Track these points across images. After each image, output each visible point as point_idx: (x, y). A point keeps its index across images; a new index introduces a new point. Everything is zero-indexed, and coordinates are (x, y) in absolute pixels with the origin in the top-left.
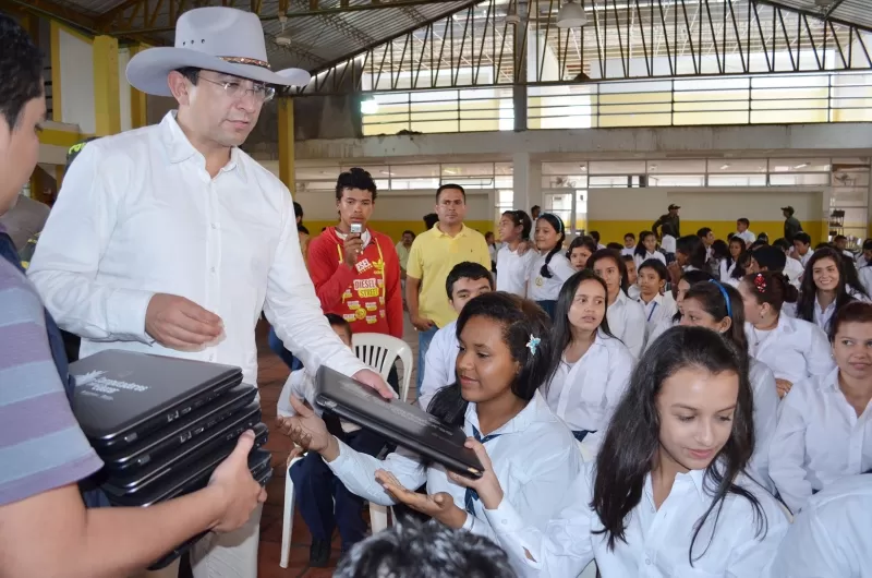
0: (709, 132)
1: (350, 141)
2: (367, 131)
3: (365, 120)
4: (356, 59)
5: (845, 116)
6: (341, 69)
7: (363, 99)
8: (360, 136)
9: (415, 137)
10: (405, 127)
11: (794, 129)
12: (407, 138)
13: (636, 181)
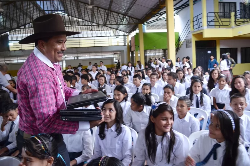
0: (87, 48)
1: (7, 52)
2: (11, 49)
3: (10, 47)
4: (7, 33)
5: (113, 44)
6: (3, 35)
7: (9, 42)
8: (9, 51)
9: (23, 51)
10: (20, 48)
11: (103, 47)
12: (21, 51)
13: (76, 58)
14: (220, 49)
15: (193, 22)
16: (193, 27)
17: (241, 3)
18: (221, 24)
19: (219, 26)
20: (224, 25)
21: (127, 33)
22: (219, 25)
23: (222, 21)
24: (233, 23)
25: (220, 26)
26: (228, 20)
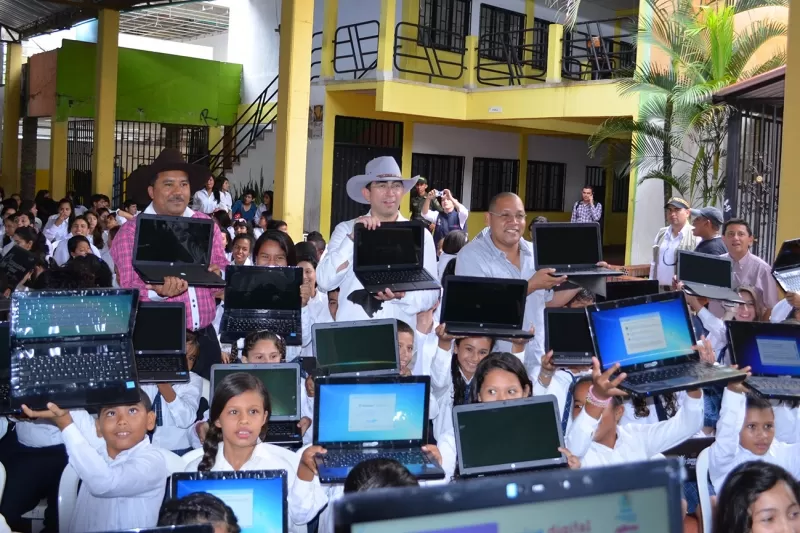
14: (413, 154)
15: (335, 43)
16: (334, 61)
17: (483, 6)
18: (437, 72)
19: (430, 75)
20: (444, 74)
21: (16, 30)
22: (430, 72)
23: (438, 61)
24: (471, 75)
25: (433, 78)
26: (457, 58)
